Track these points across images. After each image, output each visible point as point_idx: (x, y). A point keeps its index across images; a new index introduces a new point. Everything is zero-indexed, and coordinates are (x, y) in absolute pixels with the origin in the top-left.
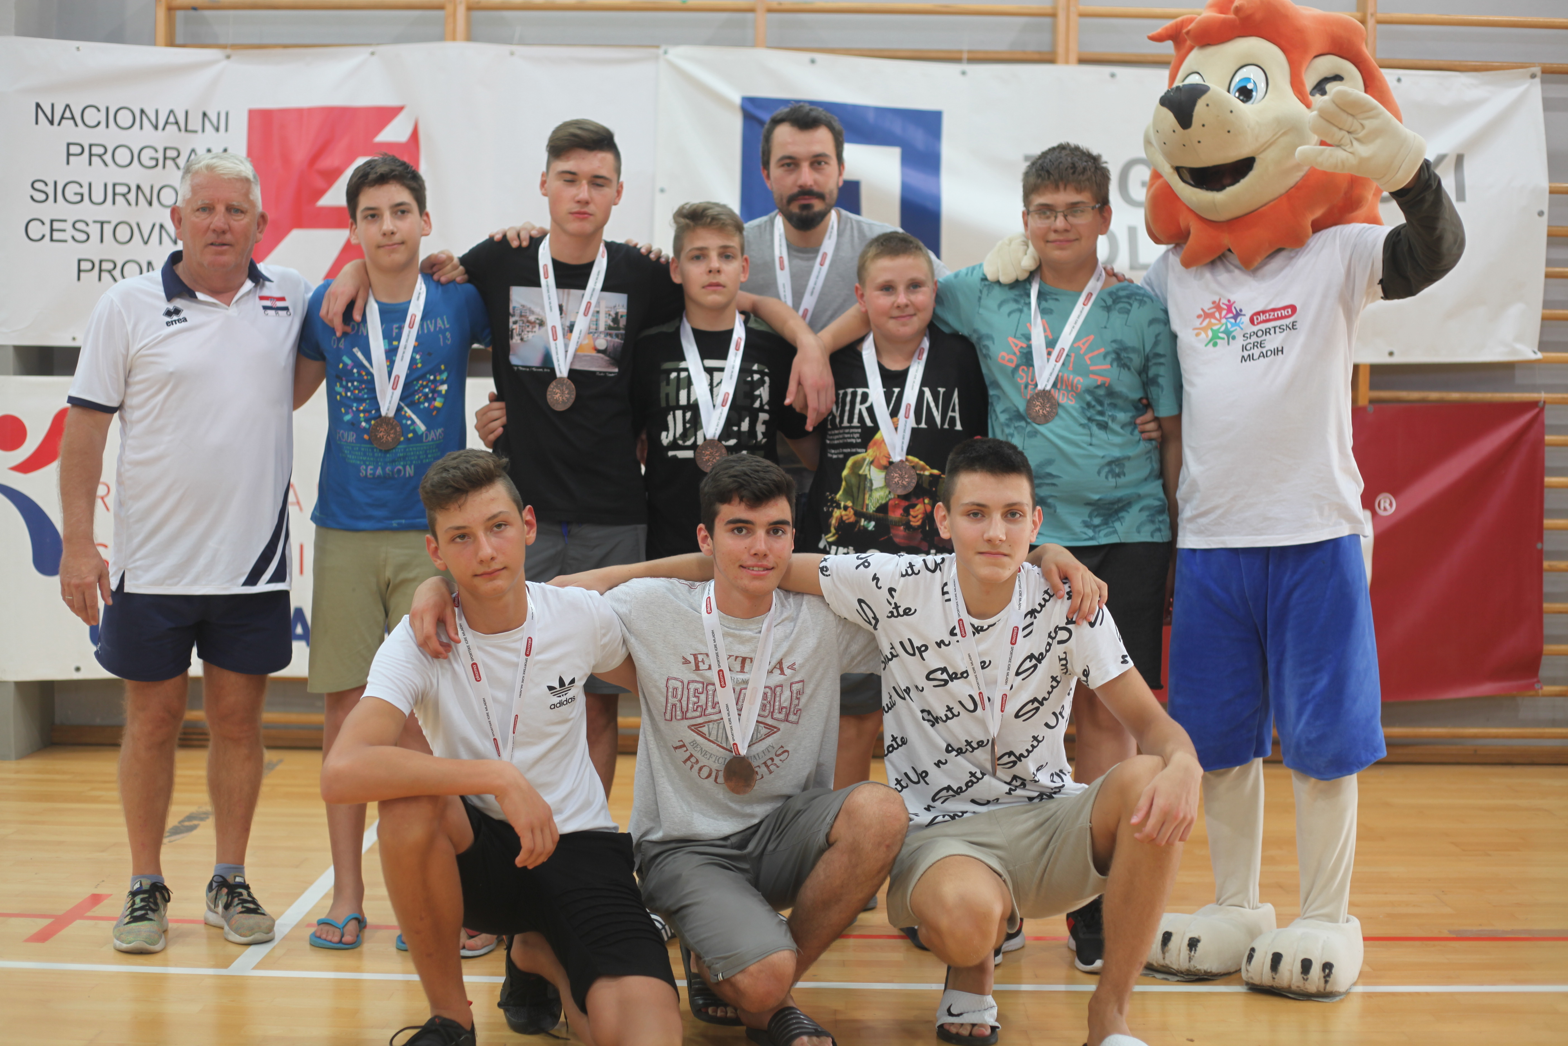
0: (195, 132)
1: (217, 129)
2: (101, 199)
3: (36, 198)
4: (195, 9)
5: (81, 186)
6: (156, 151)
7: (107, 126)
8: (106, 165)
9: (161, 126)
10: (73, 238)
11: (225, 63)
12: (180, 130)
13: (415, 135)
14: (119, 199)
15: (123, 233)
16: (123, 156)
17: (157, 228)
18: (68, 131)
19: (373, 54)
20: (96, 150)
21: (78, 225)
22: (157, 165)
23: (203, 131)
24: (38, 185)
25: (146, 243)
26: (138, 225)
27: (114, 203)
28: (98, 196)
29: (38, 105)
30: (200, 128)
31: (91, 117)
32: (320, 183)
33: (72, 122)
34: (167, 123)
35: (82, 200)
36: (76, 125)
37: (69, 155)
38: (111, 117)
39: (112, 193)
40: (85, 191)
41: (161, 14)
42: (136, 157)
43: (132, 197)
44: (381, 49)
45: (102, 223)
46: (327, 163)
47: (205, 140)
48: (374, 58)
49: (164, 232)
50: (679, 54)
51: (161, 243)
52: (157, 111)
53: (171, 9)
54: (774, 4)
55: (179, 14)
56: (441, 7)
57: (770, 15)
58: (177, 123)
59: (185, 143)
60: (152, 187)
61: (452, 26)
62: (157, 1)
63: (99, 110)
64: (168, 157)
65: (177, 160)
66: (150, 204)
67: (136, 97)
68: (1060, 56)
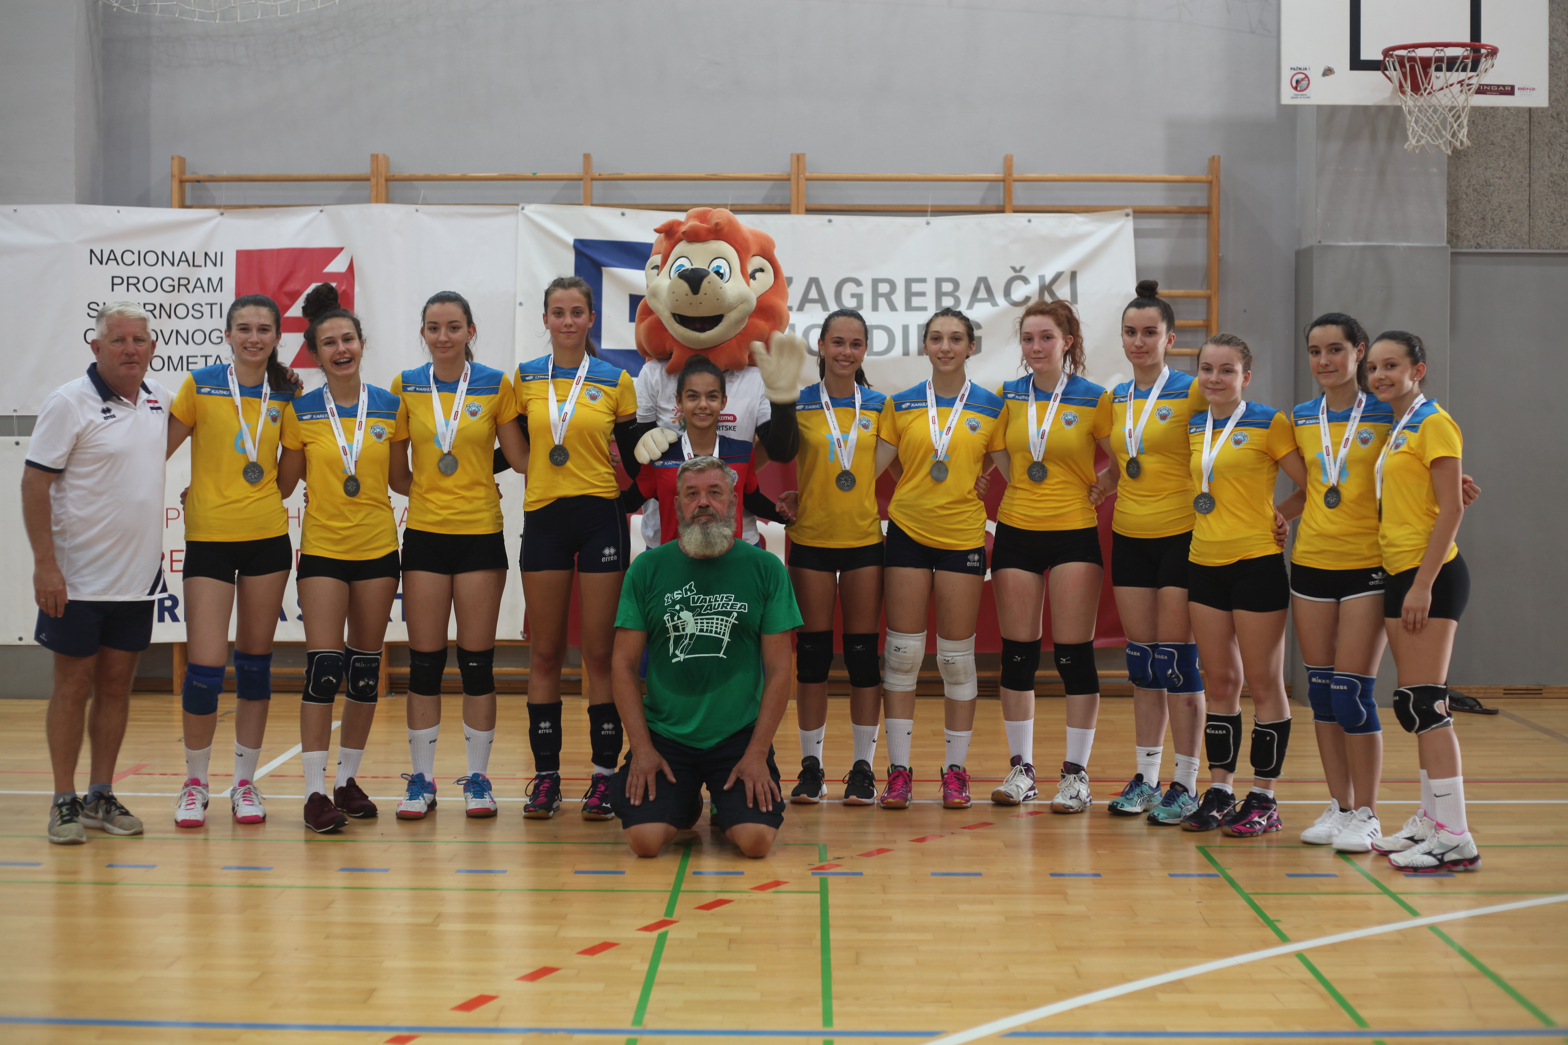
0: (201, 266)
1: (215, 265)
3: (91, 314)
4: (198, 181)
6: (173, 280)
7: (139, 264)
8: (139, 291)
9: (176, 263)
11: (220, 218)
12: (189, 265)
13: (351, 267)
16: (150, 285)
17: (174, 333)
18: (113, 268)
19: (321, 211)
20: (132, 281)
22: (174, 290)
23: (205, 266)
24: (92, 306)
25: (167, 344)
26: (161, 331)
29: (92, 251)
30: (203, 265)
31: (128, 258)
32: (286, 301)
33: (115, 262)
34: (180, 261)
36: (118, 264)
37: (113, 284)
38: (142, 258)
41: (176, 185)
42: (159, 285)
43: (157, 312)
44: (327, 208)
46: (291, 287)
47: (207, 272)
48: (322, 214)
49: (179, 336)
50: (532, 210)
51: (177, 343)
52: (173, 253)
53: (182, 182)
54: (596, 175)
55: (188, 185)
56: (368, 180)
57: (594, 182)
58: (187, 261)
59: (193, 274)
60: (170, 305)
61: (375, 192)
62: (173, 176)
63: (133, 253)
64: (182, 284)
65: (188, 286)
66: (170, 317)
67: (159, 244)
68: (793, 208)
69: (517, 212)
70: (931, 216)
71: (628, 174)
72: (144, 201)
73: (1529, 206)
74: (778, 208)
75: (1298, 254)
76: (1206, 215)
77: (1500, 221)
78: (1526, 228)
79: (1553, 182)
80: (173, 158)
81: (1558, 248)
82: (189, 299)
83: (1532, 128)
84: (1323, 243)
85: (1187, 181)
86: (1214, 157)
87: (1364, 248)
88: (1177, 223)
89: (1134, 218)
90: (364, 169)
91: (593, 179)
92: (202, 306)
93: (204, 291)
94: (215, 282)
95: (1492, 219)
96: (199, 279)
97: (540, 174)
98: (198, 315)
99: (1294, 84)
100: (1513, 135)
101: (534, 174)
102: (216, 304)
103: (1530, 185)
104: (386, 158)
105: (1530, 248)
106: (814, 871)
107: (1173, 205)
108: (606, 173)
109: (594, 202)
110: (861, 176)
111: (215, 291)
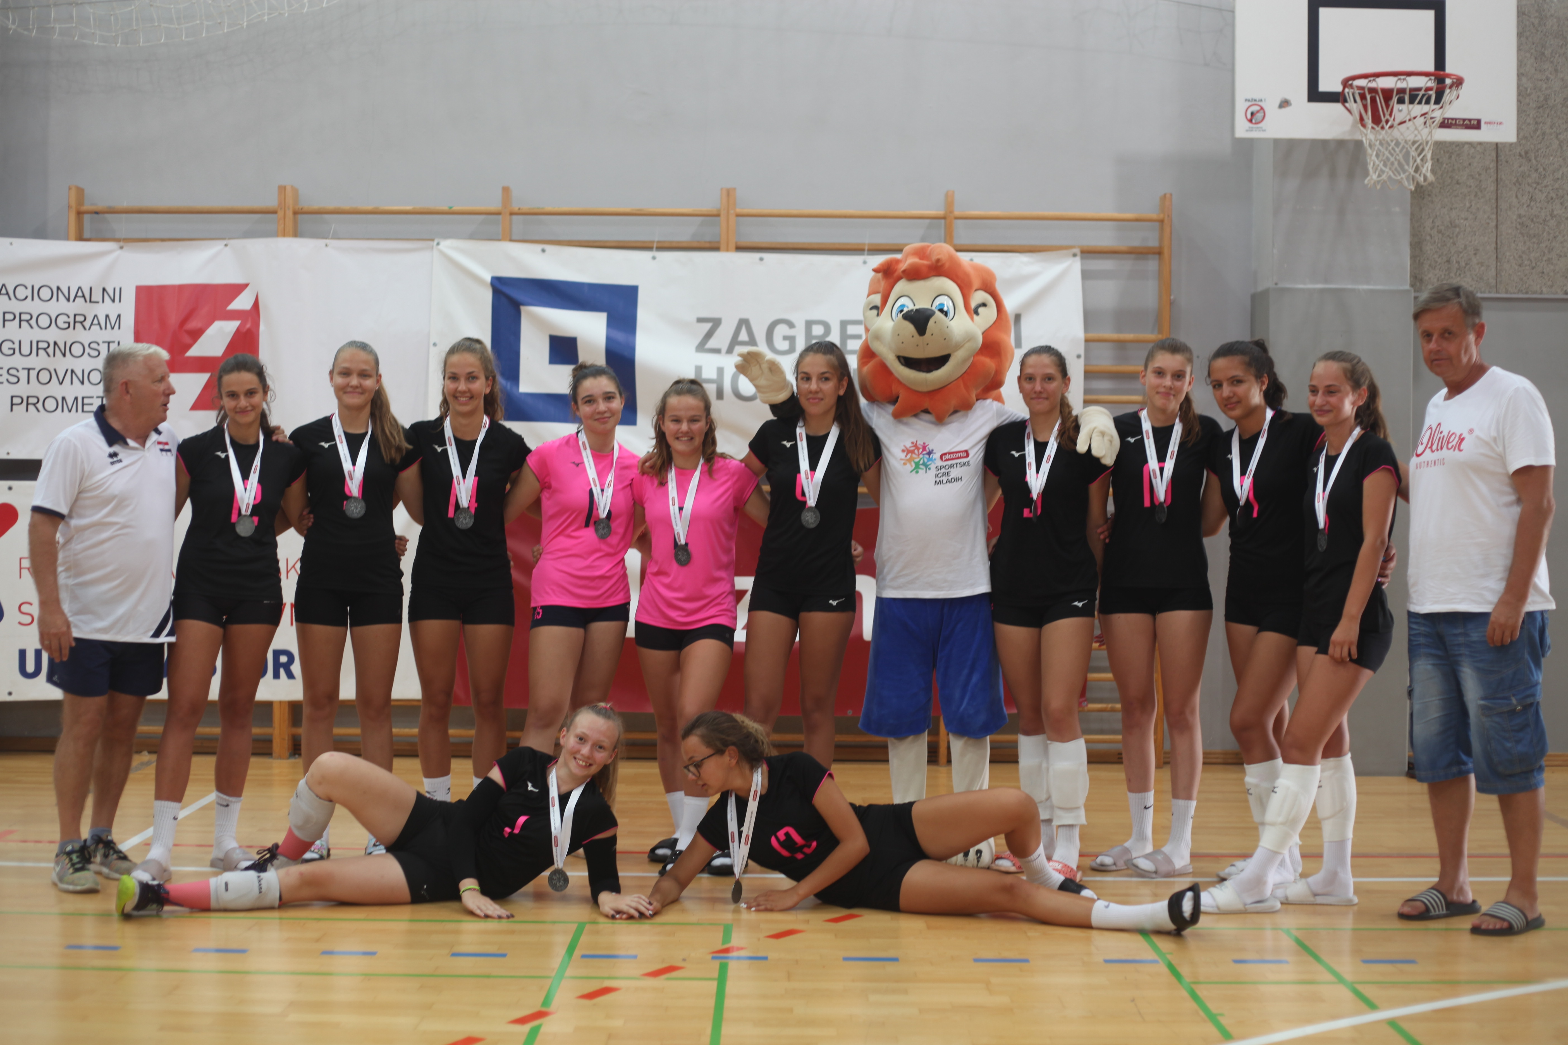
0: (98, 302)
1: (113, 301)
2: (28, 352)
4: (97, 213)
5: (13, 343)
6: (69, 317)
7: (33, 299)
8: (32, 327)
9: (72, 298)
10: (7, 380)
11: (119, 252)
12: (86, 301)
13: (256, 305)
14: (41, 352)
15: (44, 377)
16: (44, 321)
17: (69, 373)
19: (226, 245)
20: (24, 317)
21: (11, 372)
22: (69, 327)
23: (103, 301)
25: (61, 383)
26: (55, 370)
27: (37, 355)
28: (26, 350)
30: (101, 300)
31: (21, 293)
32: (187, 339)
33: (7, 296)
34: (76, 296)
35: (14, 353)
36: (10, 299)
38: (35, 293)
39: (36, 348)
40: (16, 346)
41: (73, 217)
42: (53, 321)
43: (50, 350)
44: (232, 242)
45: (29, 370)
46: (193, 325)
47: (105, 309)
48: (227, 249)
49: (74, 376)
50: (447, 246)
51: (72, 383)
52: (69, 288)
53: (80, 214)
54: (516, 209)
55: (86, 217)
56: (275, 212)
57: (514, 217)
58: (84, 296)
59: (90, 311)
60: (65, 343)
61: (282, 226)
62: (69, 207)
63: (26, 288)
64: (77, 321)
65: (84, 323)
66: (64, 355)
67: (54, 278)
68: (723, 246)
69: (432, 248)
70: (868, 254)
71: (549, 208)
72: (40, 233)
73: (1497, 249)
74: (707, 245)
75: (1254, 297)
76: (1157, 256)
77: (1466, 264)
78: (1493, 272)
79: (1522, 224)
80: (70, 189)
81: (1527, 293)
82: (86, 337)
83: (1500, 167)
84: (1280, 285)
85: (1137, 220)
86: (1165, 195)
87: (1322, 291)
88: (1127, 265)
89: (1082, 258)
90: (272, 202)
91: (512, 214)
92: (98, 344)
93: (101, 328)
94: (113, 319)
95: (1458, 262)
96: (96, 316)
97: (456, 208)
98: (95, 353)
99: (1249, 116)
100: (1480, 174)
101: (451, 208)
102: (114, 342)
103: (1497, 226)
104: (295, 191)
105: (1497, 292)
106: (715, 955)
107: (1122, 245)
108: (525, 208)
109: (514, 237)
110: (795, 212)
111: (113, 328)
